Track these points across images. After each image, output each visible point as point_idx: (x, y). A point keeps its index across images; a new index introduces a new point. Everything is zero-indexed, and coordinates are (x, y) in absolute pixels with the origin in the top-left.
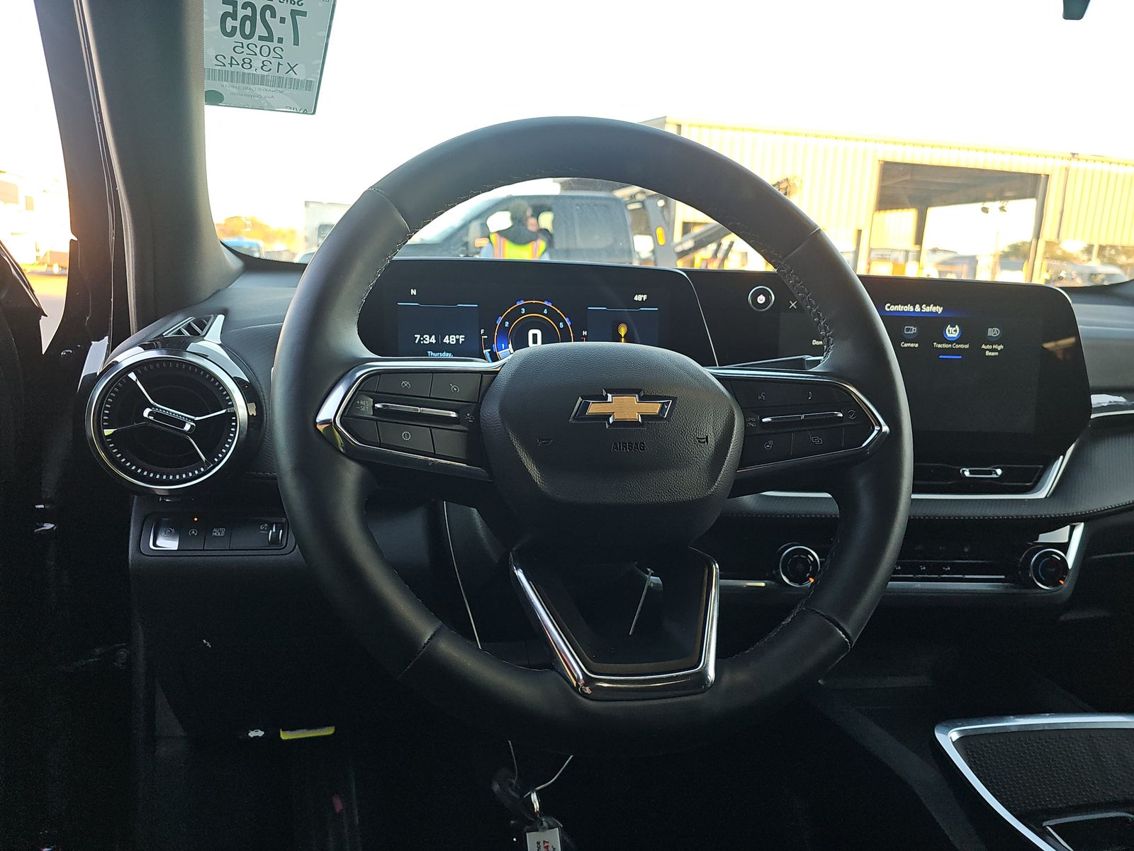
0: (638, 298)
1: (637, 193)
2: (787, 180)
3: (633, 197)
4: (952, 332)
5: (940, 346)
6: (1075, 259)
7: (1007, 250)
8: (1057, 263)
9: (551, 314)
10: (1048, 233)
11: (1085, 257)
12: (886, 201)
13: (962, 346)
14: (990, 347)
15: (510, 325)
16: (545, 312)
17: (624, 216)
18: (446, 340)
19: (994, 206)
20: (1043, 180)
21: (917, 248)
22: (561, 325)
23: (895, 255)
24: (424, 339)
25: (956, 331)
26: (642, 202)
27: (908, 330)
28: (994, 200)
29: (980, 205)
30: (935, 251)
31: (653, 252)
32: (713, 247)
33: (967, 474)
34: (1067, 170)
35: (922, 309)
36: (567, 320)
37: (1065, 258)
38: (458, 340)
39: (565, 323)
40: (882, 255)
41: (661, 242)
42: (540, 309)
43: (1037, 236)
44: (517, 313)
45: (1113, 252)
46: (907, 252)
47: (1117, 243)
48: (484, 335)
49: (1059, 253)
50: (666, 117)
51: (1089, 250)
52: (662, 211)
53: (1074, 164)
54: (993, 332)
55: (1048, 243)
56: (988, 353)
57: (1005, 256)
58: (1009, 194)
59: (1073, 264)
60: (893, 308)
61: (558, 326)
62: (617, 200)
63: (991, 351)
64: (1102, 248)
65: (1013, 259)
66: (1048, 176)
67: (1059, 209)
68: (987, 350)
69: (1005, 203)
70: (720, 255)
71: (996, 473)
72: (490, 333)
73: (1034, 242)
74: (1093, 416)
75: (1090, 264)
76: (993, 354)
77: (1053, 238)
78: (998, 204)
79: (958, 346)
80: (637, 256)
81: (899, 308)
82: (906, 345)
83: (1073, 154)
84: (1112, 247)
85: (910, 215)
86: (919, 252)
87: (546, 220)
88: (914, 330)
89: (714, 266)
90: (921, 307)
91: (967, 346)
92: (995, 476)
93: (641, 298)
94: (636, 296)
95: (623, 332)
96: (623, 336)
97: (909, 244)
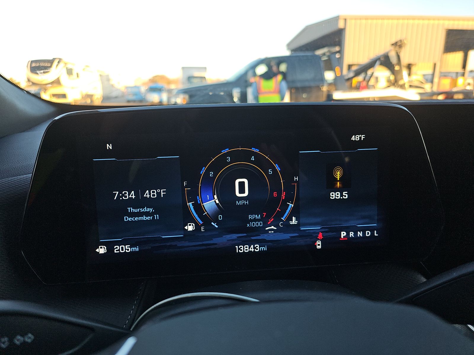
0: (355, 138)
1: (327, 51)
3: (324, 54)
9: (259, 161)
12: (449, 48)
15: (215, 175)
16: (253, 159)
17: (320, 64)
18: (147, 195)
21: (463, 71)
22: (270, 171)
24: (123, 195)
26: (329, 56)
30: (471, 71)
32: (363, 75)
36: (276, 166)
38: (159, 194)
39: (274, 170)
41: (338, 74)
42: (247, 156)
44: (222, 162)
46: (457, 73)
48: (187, 187)
50: (340, 16)
52: (338, 60)
61: (267, 173)
62: (316, 56)
72: (193, 185)
80: (326, 82)
85: (460, 55)
86: (464, 73)
87: (283, 67)
93: (358, 138)
94: (354, 136)
95: (338, 175)
96: (338, 179)
97: (459, 69)
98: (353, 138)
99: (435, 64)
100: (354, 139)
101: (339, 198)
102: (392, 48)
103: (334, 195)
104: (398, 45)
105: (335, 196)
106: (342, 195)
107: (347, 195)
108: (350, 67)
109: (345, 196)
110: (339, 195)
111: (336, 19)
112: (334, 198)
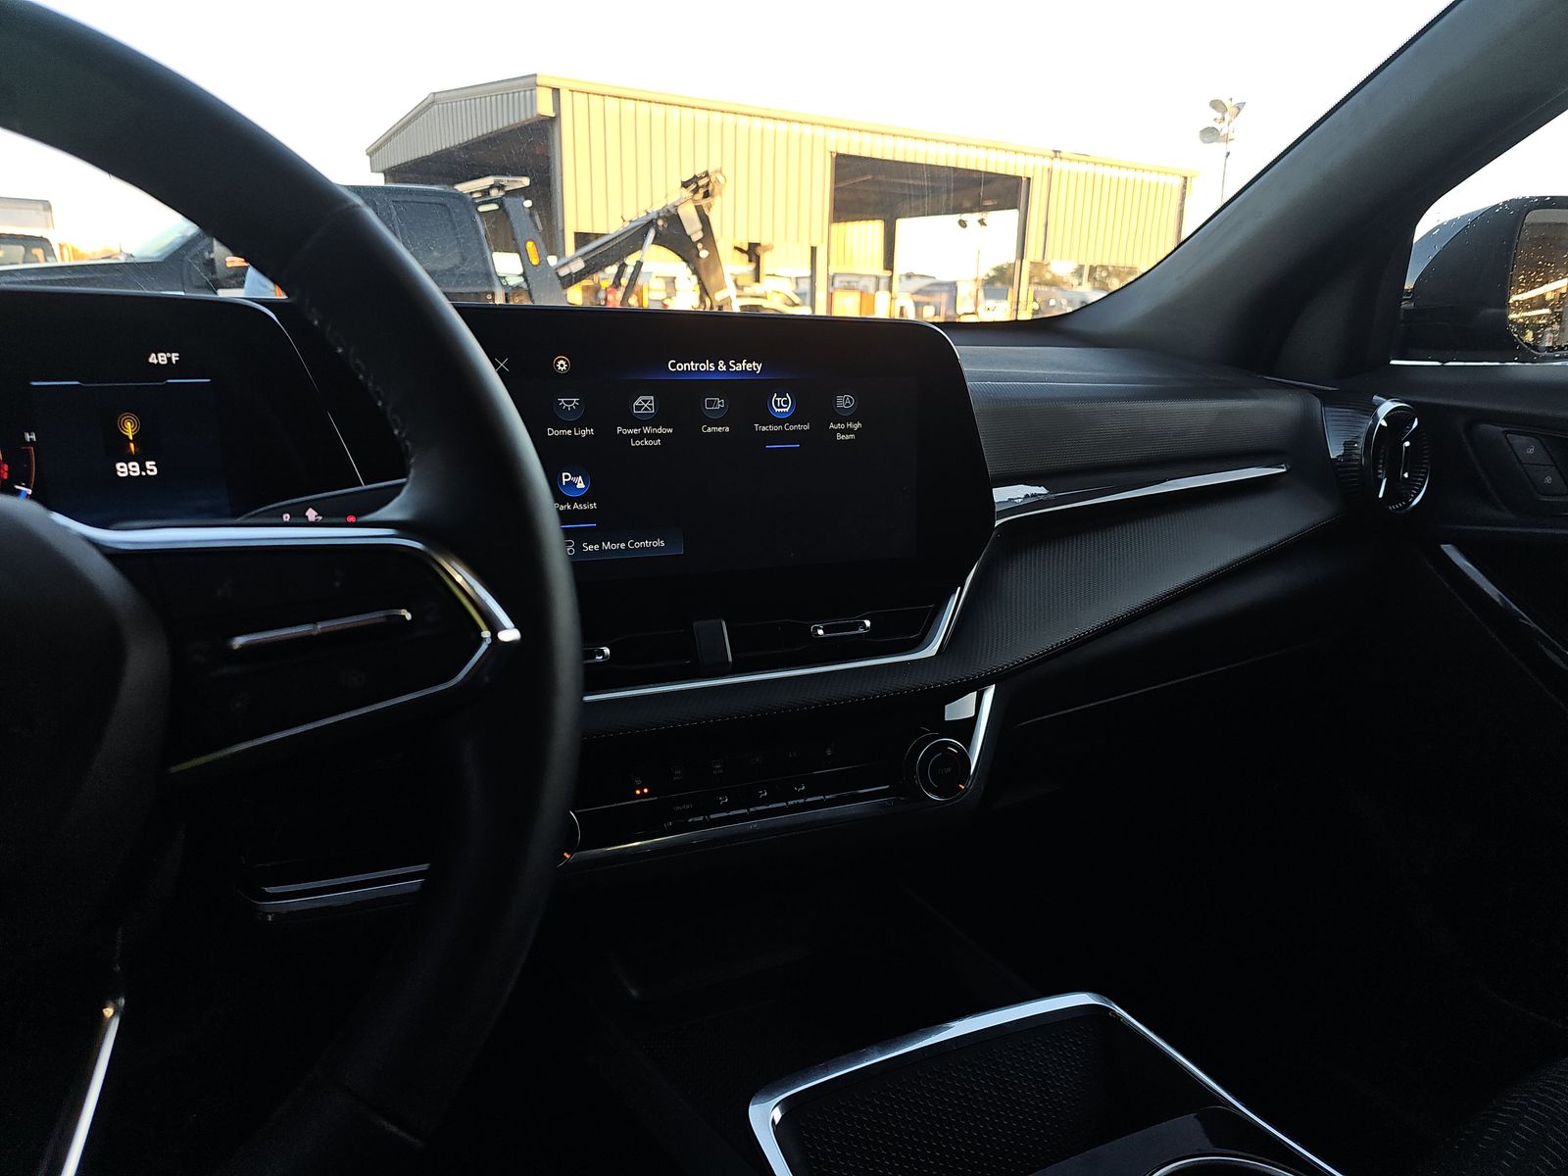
0: (161, 358)
1: (492, 187)
2: (707, 174)
3: (486, 192)
4: (781, 405)
5: (764, 428)
6: (1065, 283)
7: (992, 274)
8: (1045, 289)
10: (1033, 253)
11: (1075, 282)
12: (845, 208)
13: (799, 427)
14: (840, 426)
17: (474, 222)
19: (972, 218)
20: (1024, 184)
21: (888, 273)
23: (863, 283)
25: (786, 402)
26: (499, 201)
27: (710, 404)
28: (970, 211)
29: (957, 217)
30: (909, 276)
31: (524, 275)
32: (612, 270)
33: (821, 632)
34: (1050, 171)
35: (728, 367)
37: (1054, 283)
40: (849, 282)
41: (535, 261)
43: (1021, 255)
45: (1104, 274)
46: (878, 278)
47: (1105, 263)
49: (1048, 276)
50: (535, 75)
51: (1079, 272)
52: (531, 215)
53: (1057, 164)
54: (844, 402)
55: (1034, 264)
56: (840, 437)
57: (989, 282)
58: (988, 203)
59: (1062, 289)
60: (682, 367)
62: (461, 196)
63: (845, 432)
64: (1092, 269)
65: (998, 285)
66: (1029, 179)
67: (1043, 222)
68: (839, 431)
69: (984, 214)
70: (624, 281)
71: (864, 627)
73: (1018, 263)
74: (997, 523)
75: (1080, 289)
76: (847, 437)
77: (1039, 259)
78: (977, 216)
79: (793, 428)
81: (692, 366)
82: (709, 430)
83: (1055, 152)
84: (1104, 267)
85: (875, 228)
86: (891, 277)
88: (720, 403)
89: (615, 300)
90: (726, 363)
91: (807, 427)
92: (861, 631)
93: (165, 359)
94: (153, 355)
95: (129, 430)
96: (131, 438)
97: (878, 268)
98: (152, 359)
99: (814, 250)
100: (155, 362)
101: (138, 474)
102: (687, 193)
103: (125, 469)
104: (700, 186)
105: (129, 470)
106: (143, 468)
107: (155, 469)
108: (582, 238)
109: (152, 470)
110: (138, 469)
111: (530, 83)
112: (126, 475)
